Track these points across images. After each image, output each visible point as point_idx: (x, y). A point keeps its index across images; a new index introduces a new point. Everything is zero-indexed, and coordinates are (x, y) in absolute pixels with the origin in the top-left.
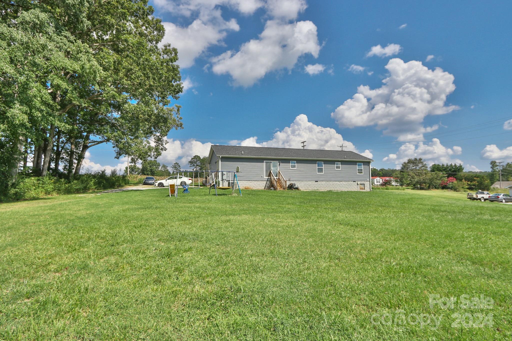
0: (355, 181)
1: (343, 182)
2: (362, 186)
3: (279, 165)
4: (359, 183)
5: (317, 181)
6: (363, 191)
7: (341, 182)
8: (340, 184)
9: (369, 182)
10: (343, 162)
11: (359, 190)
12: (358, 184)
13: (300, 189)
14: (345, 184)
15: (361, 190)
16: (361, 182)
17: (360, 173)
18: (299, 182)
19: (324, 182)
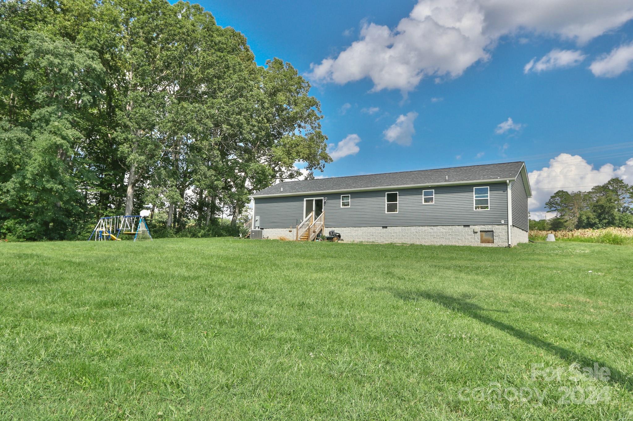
0: (469, 226)
1: (439, 227)
2: (488, 237)
3: (325, 202)
4: (478, 228)
5: (386, 227)
7: (435, 228)
8: (431, 231)
10: (440, 189)
11: (478, 244)
12: (475, 232)
14: (444, 231)
15: (484, 245)
16: (483, 226)
17: (482, 208)
18: (355, 229)
19: (400, 228)
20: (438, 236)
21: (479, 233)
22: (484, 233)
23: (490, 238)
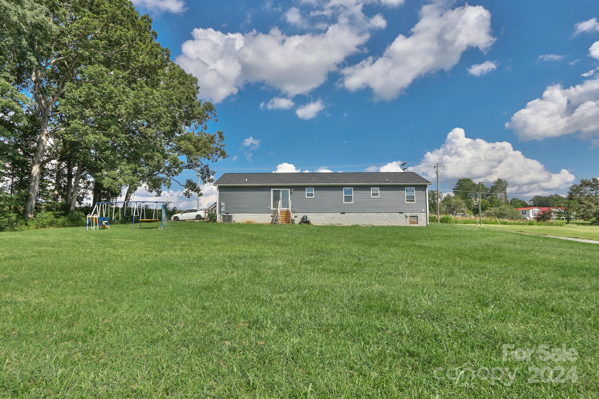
0: (402, 213)
1: (382, 214)
2: (414, 220)
3: (291, 193)
4: (408, 214)
5: (344, 213)
6: (416, 225)
7: (380, 214)
8: (378, 216)
9: (425, 214)
10: (383, 187)
11: (408, 225)
12: (406, 217)
13: (312, 223)
14: (386, 216)
15: (412, 225)
16: (411, 213)
17: (410, 201)
18: (318, 214)
19: (355, 214)
20: (382, 219)
21: (409, 218)
22: (412, 217)
23: (415, 221)
